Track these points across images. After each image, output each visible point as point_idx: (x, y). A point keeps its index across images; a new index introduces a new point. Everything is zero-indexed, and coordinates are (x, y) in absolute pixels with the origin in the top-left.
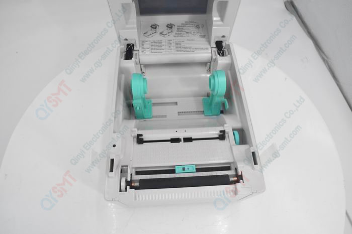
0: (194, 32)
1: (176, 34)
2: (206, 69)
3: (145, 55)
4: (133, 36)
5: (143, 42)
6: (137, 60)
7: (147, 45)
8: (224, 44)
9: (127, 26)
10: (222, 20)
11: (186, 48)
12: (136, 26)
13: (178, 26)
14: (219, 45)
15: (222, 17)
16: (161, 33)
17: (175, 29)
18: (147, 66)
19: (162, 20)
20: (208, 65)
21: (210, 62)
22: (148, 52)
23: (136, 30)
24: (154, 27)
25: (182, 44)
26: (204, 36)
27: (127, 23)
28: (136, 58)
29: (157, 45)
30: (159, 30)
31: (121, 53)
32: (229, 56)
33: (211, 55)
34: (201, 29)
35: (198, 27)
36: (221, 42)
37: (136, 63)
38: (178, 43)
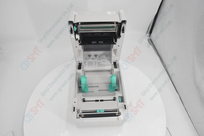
0: (105, 58)
1: (98, 59)
2: (110, 73)
3: (86, 67)
4: (81, 60)
5: (85, 62)
7: (87, 63)
9: (79, 57)
10: (115, 55)
11: (102, 65)
12: (83, 57)
14: (115, 64)
15: (115, 53)
16: (92, 59)
17: (98, 57)
18: (86, 71)
19: (93, 53)
20: (111, 71)
21: (112, 70)
22: (87, 66)
24: (90, 56)
25: (101, 63)
26: (109, 60)
27: (79, 56)
28: (82, 69)
29: (90, 64)
30: (92, 57)
31: (77, 66)
32: (118, 68)
33: (112, 67)
35: (107, 56)
36: (116, 62)
37: (82, 71)
38: (99, 63)
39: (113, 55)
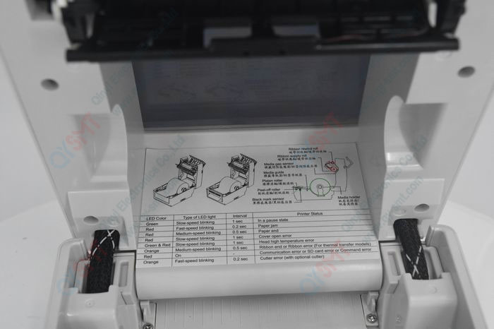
0: (320, 187)
1: (261, 192)
5: (151, 222)
6: (128, 292)
7: (163, 233)
8: (423, 230)
9: (97, 179)
10: (419, 157)
11: (294, 243)
12: (124, 178)
13: (267, 165)
14: (406, 231)
16: (211, 190)
17: (257, 176)
19: (214, 144)
21: (379, 292)
22: (164, 258)
23: (128, 191)
24: (189, 167)
25: (283, 229)
26: (355, 200)
27: (94, 171)
29: (196, 234)
30: (206, 178)
31: (73, 263)
32: (445, 275)
33: (379, 267)
34: (342, 172)
35: (331, 167)
36: (414, 223)
37: (124, 300)
38: (267, 227)
39: (395, 155)
